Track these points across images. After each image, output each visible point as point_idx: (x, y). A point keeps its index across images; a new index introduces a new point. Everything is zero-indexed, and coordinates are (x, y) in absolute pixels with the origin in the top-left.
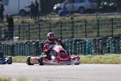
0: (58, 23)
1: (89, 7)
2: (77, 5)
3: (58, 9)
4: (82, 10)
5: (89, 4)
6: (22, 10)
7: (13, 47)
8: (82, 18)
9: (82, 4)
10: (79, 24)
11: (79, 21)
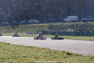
0: (83, 25)
1: (93, 20)
2: (89, 19)
3: (83, 20)
4: (90, 21)
5: (93, 19)
6: (72, 20)
7: (69, 33)
8: (90, 23)
9: (91, 19)
10: (90, 25)
11: (89, 24)
